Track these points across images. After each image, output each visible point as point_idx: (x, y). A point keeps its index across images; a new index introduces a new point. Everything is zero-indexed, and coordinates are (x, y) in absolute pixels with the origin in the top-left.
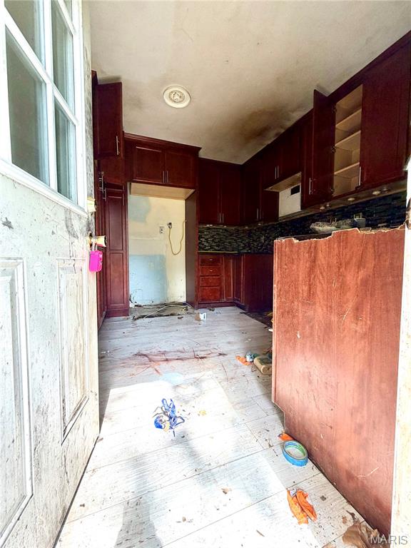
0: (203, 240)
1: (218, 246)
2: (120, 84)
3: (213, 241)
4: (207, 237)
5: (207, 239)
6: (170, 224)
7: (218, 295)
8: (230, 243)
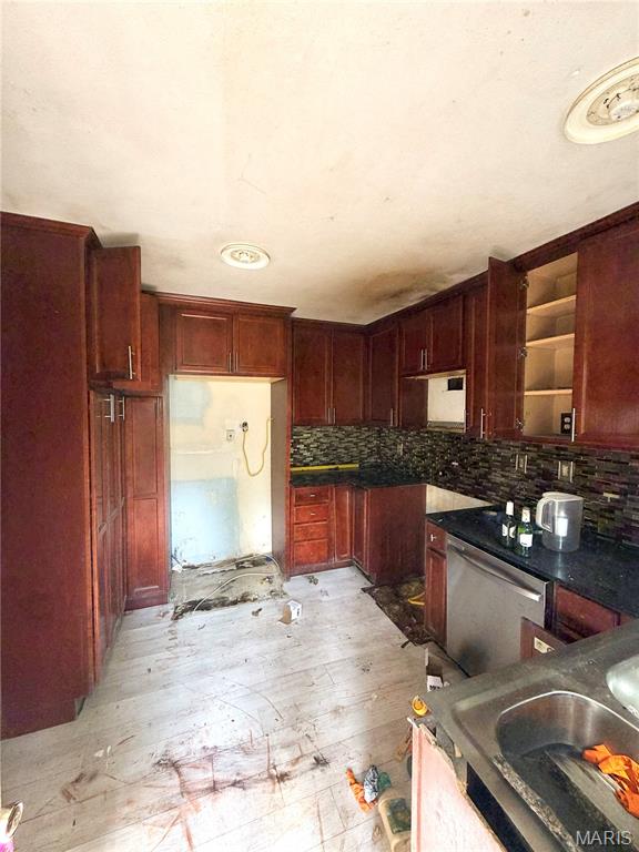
0: (302, 447)
1: (326, 455)
2: (137, 249)
3: (317, 448)
4: (308, 441)
5: (307, 446)
6: (245, 424)
7: (324, 553)
8: (345, 448)
